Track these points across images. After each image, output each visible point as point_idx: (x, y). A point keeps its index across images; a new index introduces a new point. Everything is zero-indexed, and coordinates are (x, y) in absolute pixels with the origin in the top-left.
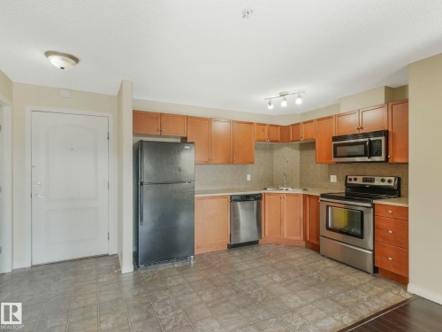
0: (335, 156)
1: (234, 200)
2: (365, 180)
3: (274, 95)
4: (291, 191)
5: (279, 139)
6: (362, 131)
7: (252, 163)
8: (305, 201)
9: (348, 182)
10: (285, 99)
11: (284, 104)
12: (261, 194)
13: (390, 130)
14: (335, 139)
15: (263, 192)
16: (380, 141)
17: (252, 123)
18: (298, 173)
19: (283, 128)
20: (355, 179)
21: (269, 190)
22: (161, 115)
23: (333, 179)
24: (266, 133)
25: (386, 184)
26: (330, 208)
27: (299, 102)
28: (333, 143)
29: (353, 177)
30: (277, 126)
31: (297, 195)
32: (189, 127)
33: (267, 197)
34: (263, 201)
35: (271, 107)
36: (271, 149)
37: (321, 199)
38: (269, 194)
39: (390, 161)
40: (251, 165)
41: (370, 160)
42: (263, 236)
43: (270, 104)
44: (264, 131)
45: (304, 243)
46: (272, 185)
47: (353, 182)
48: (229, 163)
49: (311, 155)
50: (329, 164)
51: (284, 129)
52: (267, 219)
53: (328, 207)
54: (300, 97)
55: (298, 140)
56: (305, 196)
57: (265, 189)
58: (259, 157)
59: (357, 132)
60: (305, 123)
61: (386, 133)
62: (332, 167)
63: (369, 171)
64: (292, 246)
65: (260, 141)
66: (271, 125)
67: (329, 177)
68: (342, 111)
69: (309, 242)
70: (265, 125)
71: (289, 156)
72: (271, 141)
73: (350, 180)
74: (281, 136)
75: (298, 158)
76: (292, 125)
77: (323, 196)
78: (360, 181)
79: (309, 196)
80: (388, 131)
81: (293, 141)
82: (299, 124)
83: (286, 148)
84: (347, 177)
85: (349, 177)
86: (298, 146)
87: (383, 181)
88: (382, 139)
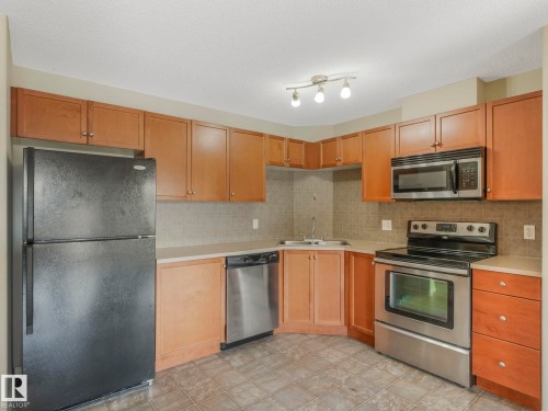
0: (397, 189)
1: (231, 264)
2: (440, 228)
3: (302, 81)
4: (323, 245)
5: (303, 164)
6: (439, 150)
7: (262, 200)
8: (347, 262)
9: (413, 230)
10: (321, 90)
11: (320, 98)
12: (277, 252)
13: (489, 146)
14: (395, 162)
15: (280, 248)
16: (476, 163)
17: (261, 135)
18: (331, 216)
19: (309, 145)
20: (424, 227)
21: (289, 245)
22: (89, 104)
23: (387, 225)
24: (285, 151)
25: (476, 233)
26: (391, 275)
27: (346, 93)
28: (393, 168)
29: (420, 224)
30: (301, 142)
31: (335, 252)
32: (148, 132)
33: (287, 256)
34: (280, 264)
35: (296, 104)
36: (290, 178)
37: (376, 259)
38: (290, 252)
39: (490, 197)
40: (260, 204)
41: (456, 196)
42: (281, 321)
43: (295, 97)
44: (280, 148)
45: (345, 330)
46: (292, 236)
47: (420, 230)
48: (223, 200)
49: (353, 187)
50: (380, 203)
51: (311, 148)
52: (286, 293)
53: (388, 273)
54: (347, 85)
55: (334, 165)
56: (348, 255)
57: (283, 243)
58: (273, 191)
59: (433, 151)
60: (344, 138)
61: (483, 152)
62: (384, 208)
63: (446, 214)
64: (326, 336)
65: (273, 164)
66: (291, 141)
67: (380, 223)
68: (405, 117)
69: (355, 329)
70: (282, 139)
71: (317, 190)
72: (292, 166)
73: (416, 227)
74: (306, 157)
75: (331, 195)
76: (324, 142)
77: (379, 254)
78: (432, 230)
79: (356, 254)
80: (486, 148)
81: (324, 166)
82: (334, 140)
83: (313, 177)
84: (410, 222)
85: (414, 223)
86: (331, 175)
87: (470, 228)
88: (478, 161)
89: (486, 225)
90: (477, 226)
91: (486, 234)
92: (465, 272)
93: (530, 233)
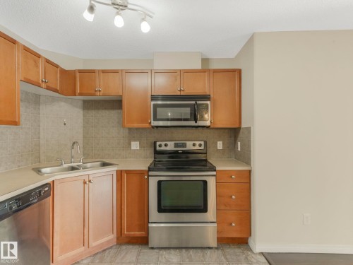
0: (156, 118)
2: (176, 145)
5: (58, 88)
8: (120, 180)
9: (158, 148)
13: (212, 95)
14: (155, 97)
16: (207, 105)
17: (13, 41)
18: (81, 140)
20: (166, 145)
23: (135, 145)
24: (41, 71)
25: (197, 147)
28: (153, 103)
29: (163, 143)
30: (57, 66)
41: (196, 124)
42: (51, 262)
44: (37, 65)
45: (115, 240)
47: (163, 148)
50: (130, 129)
56: (120, 172)
59: (179, 93)
60: (104, 72)
62: (133, 133)
63: (180, 134)
65: (28, 81)
66: (48, 61)
67: (130, 144)
69: (128, 236)
70: (39, 56)
71: (67, 117)
72: (48, 88)
73: (160, 146)
75: (81, 120)
76: (80, 71)
78: (171, 146)
79: (128, 172)
81: (81, 94)
82: (93, 71)
83: (63, 104)
84: (155, 143)
85: (158, 143)
86: (81, 103)
87: (194, 145)
88: (208, 102)
89: (202, 143)
90: (197, 143)
91: (202, 148)
92: (214, 173)
93: (220, 145)
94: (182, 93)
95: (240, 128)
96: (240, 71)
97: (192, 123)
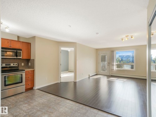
2: (6, 65)
53: (5, 77)
87: (14, 64)
88: (21, 51)
89: (17, 64)
90: (15, 64)
91: (17, 65)
92: (25, 71)
93: (23, 64)
94: (11, 48)
95: (30, 59)
96: (30, 43)
97: (16, 57)
